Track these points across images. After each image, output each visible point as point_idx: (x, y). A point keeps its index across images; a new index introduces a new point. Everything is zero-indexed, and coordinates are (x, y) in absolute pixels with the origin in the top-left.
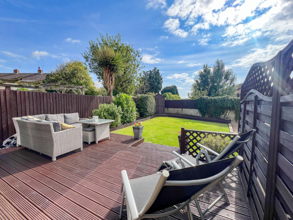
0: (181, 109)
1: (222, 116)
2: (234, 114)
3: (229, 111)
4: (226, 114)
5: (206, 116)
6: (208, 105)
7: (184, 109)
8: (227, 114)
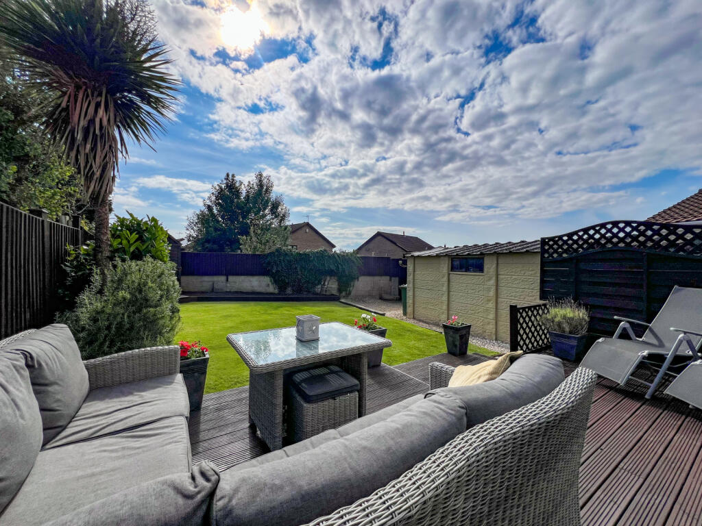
0: (223, 278)
1: (318, 289)
2: (337, 284)
3: (328, 278)
4: (324, 283)
5: (289, 291)
6: (294, 266)
7: (231, 278)
8: (326, 283)
